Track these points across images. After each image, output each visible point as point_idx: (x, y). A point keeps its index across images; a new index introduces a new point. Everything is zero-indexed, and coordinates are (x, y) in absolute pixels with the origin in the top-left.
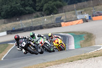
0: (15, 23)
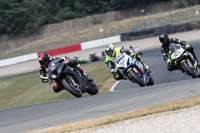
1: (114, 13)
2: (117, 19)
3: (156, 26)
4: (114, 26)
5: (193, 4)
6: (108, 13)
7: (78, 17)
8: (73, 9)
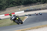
0: (28, 7)
1: (23, 6)
2: (23, 7)
3: (32, 9)
4: (23, 9)
5: (41, 4)
6: (21, 6)
7: (14, 6)
8: (13, 4)
